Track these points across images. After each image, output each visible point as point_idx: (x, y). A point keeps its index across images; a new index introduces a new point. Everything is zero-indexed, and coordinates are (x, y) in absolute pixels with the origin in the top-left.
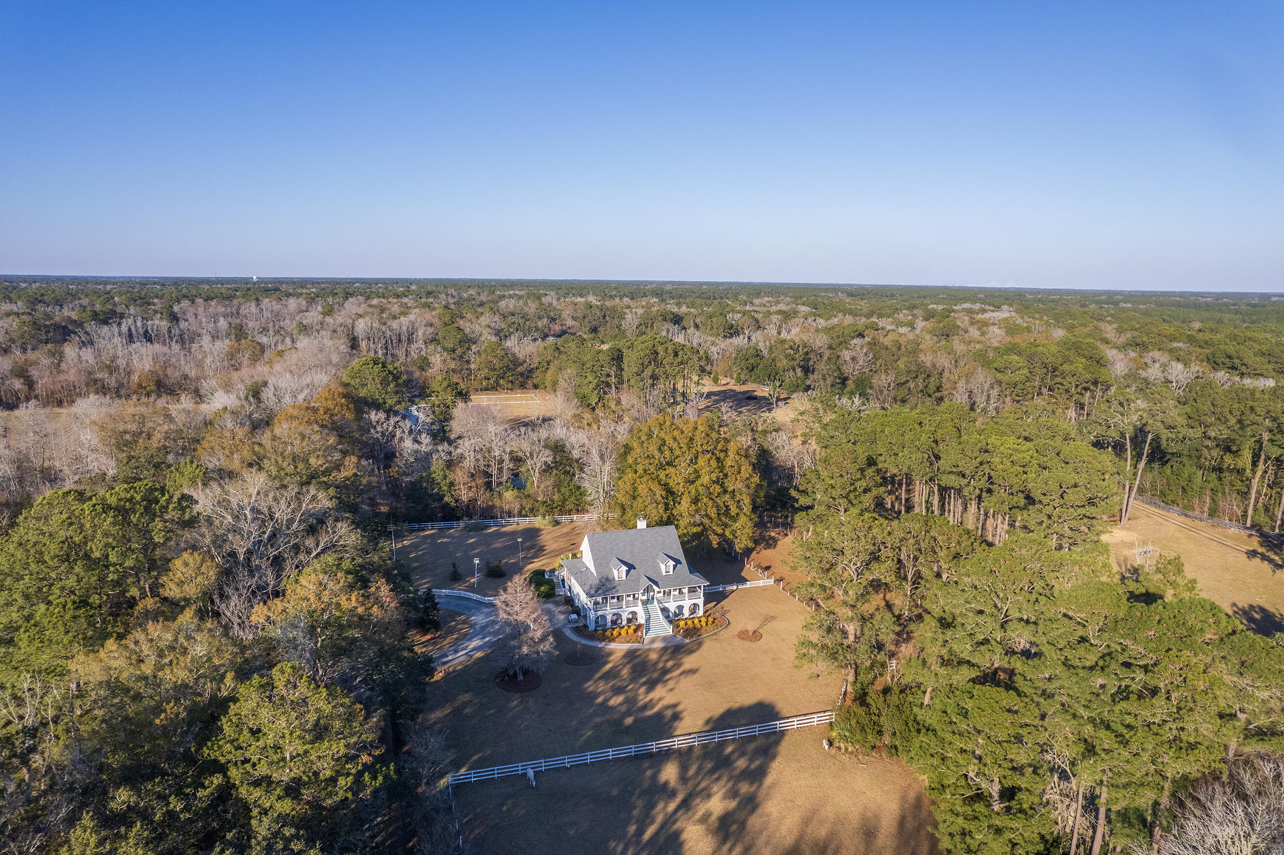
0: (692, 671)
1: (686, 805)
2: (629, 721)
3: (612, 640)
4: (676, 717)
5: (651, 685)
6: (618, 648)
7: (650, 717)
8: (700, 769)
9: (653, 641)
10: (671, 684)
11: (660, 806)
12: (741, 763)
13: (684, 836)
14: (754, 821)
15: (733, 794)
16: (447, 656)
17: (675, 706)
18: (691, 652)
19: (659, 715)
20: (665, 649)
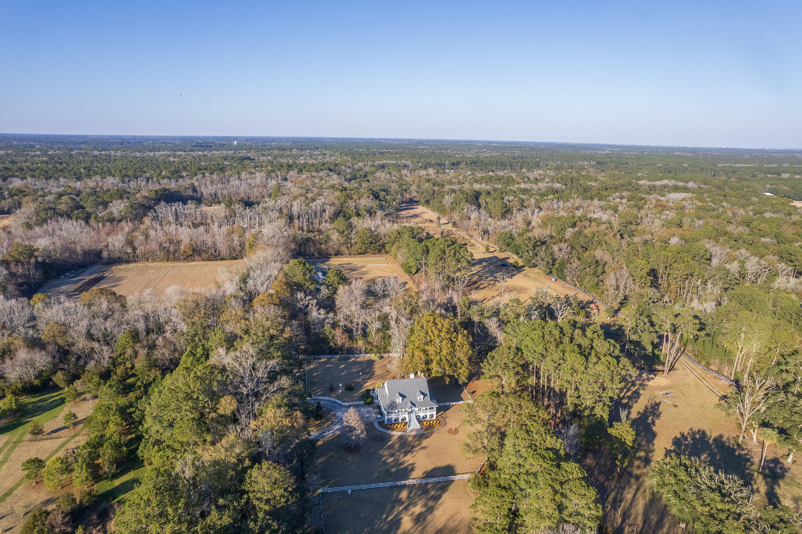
0: (425, 448)
1: (406, 508)
3: (394, 430)
6: (396, 434)
7: (402, 469)
8: (415, 494)
9: (412, 431)
10: (414, 453)
11: (396, 508)
12: (432, 493)
13: (402, 521)
14: (429, 518)
15: (425, 505)
16: (324, 433)
17: (414, 464)
18: (427, 437)
20: (416, 436)
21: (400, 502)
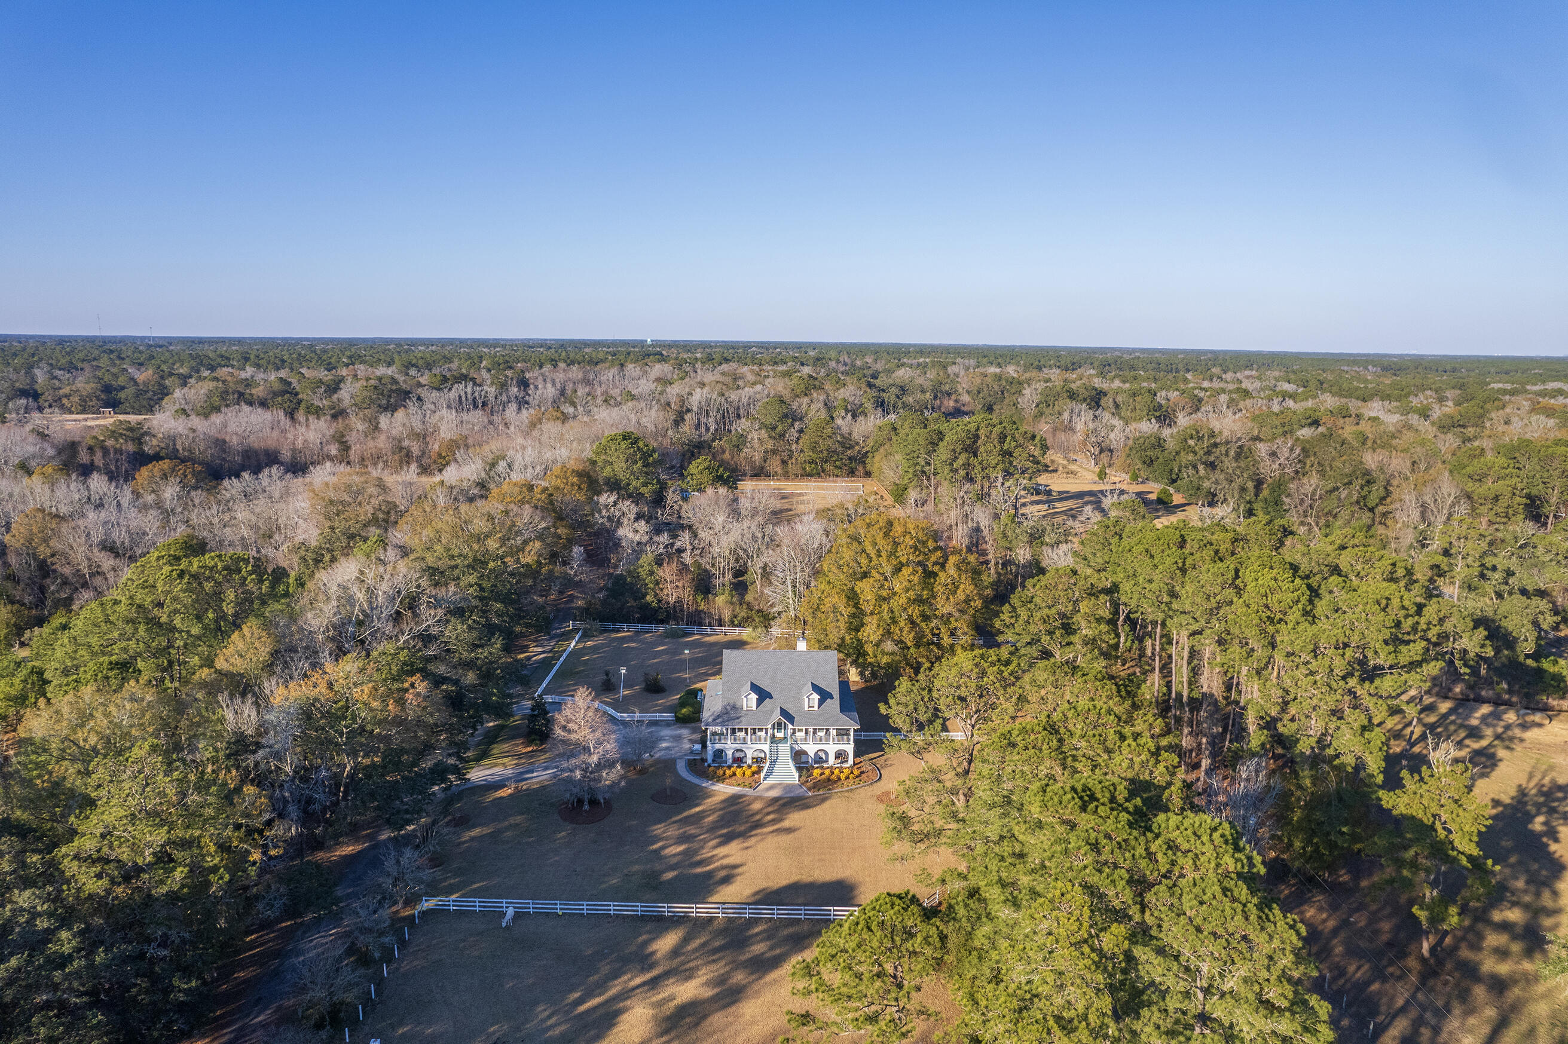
0: (789, 830)
1: (654, 983)
2: (670, 875)
3: (721, 779)
4: (727, 880)
5: (727, 839)
6: (723, 790)
7: (697, 876)
8: (704, 945)
9: (772, 787)
10: (752, 841)
11: (626, 978)
12: (758, 948)
13: (625, 1017)
14: (717, 1019)
15: (720, 981)
16: (532, 772)
17: (735, 867)
18: (807, 807)
19: (709, 875)
20: (775, 800)
21: (645, 961)
